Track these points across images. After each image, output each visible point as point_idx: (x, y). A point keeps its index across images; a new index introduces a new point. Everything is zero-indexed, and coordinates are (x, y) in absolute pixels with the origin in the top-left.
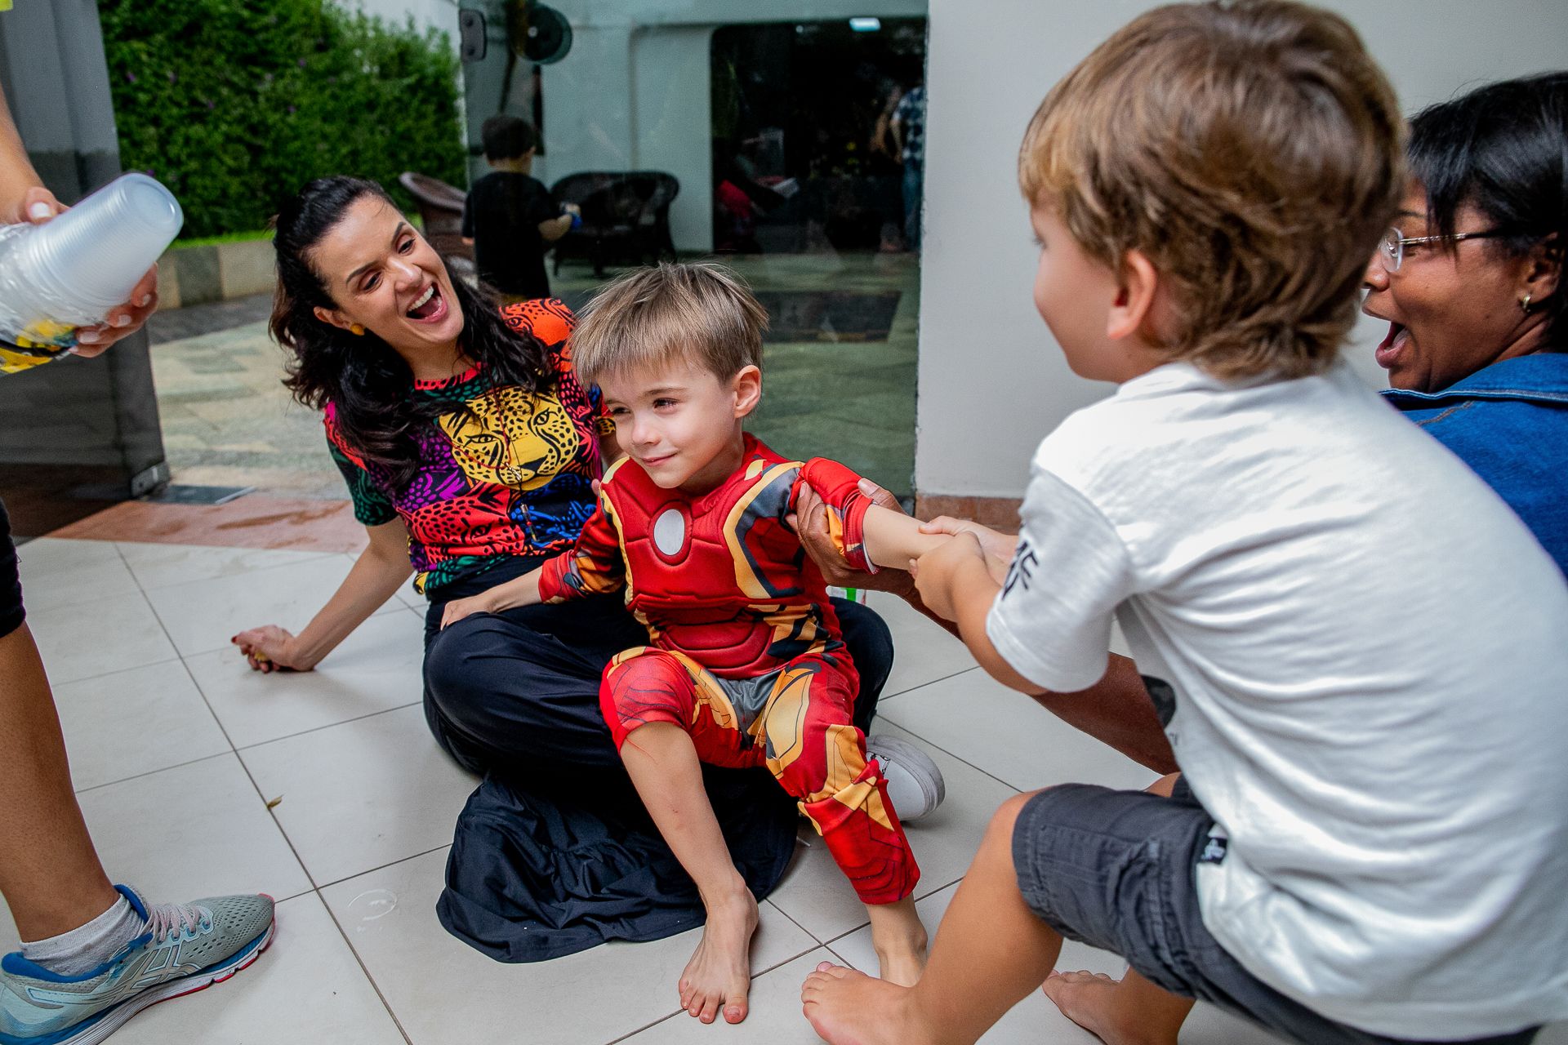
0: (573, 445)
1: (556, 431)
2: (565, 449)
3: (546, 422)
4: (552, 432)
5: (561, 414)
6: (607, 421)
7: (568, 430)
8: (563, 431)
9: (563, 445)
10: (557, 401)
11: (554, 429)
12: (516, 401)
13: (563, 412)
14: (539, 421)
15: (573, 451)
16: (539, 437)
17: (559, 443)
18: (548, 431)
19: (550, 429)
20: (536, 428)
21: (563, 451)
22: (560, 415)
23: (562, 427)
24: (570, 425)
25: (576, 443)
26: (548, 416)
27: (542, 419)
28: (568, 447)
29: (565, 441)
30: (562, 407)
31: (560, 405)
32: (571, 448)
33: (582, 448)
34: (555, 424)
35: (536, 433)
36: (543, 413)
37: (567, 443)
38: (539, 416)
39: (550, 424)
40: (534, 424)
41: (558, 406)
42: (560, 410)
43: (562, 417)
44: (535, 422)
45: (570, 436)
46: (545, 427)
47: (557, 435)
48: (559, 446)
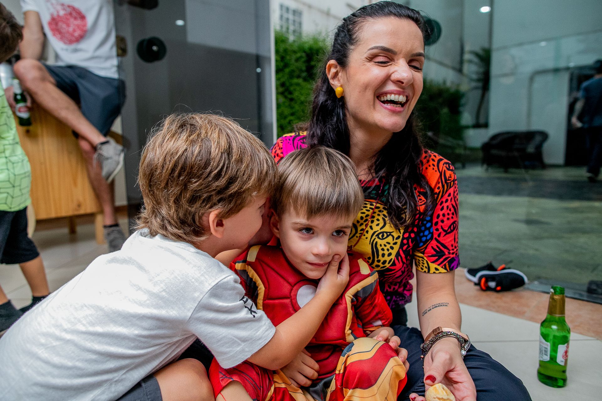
0: (385, 265)
1: (383, 250)
2: (378, 264)
3: (383, 239)
4: (380, 248)
5: (397, 241)
6: (425, 262)
7: (390, 255)
8: (386, 253)
9: (379, 261)
10: (402, 231)
11: (383, 247)
12: (379, 215)
13: (399, 241)
14: (380, 236)
15: (381, 268)
16: (370, 245)
17: (378, 257)
18: (378, 246)
19: (381, 245)
20: (375, 238)
21: (376, 263)
22: (395, 241)
23: (388, 250)
24: (394, 252)
25: (387, 265)
26: (388, 236)
27: (383, 236)
28: (380, 264)
29: (382, 259)
30: (401, 237)
31: (401, 235)
32: (382, 266)
33: (388, 270)
34: (387, 244)
35: (371, 242)
36: (386, 233)
37: (382, 261)
38: (383, 233)
39: (383, 242)
40: (376, 236)
41: (399, 234)
42: (399, 237)
43: (395, 243)
44: (378, 235)
45: (387, 258)
46: (380, 242)
47: (381, 252)
48: (376, 259)
